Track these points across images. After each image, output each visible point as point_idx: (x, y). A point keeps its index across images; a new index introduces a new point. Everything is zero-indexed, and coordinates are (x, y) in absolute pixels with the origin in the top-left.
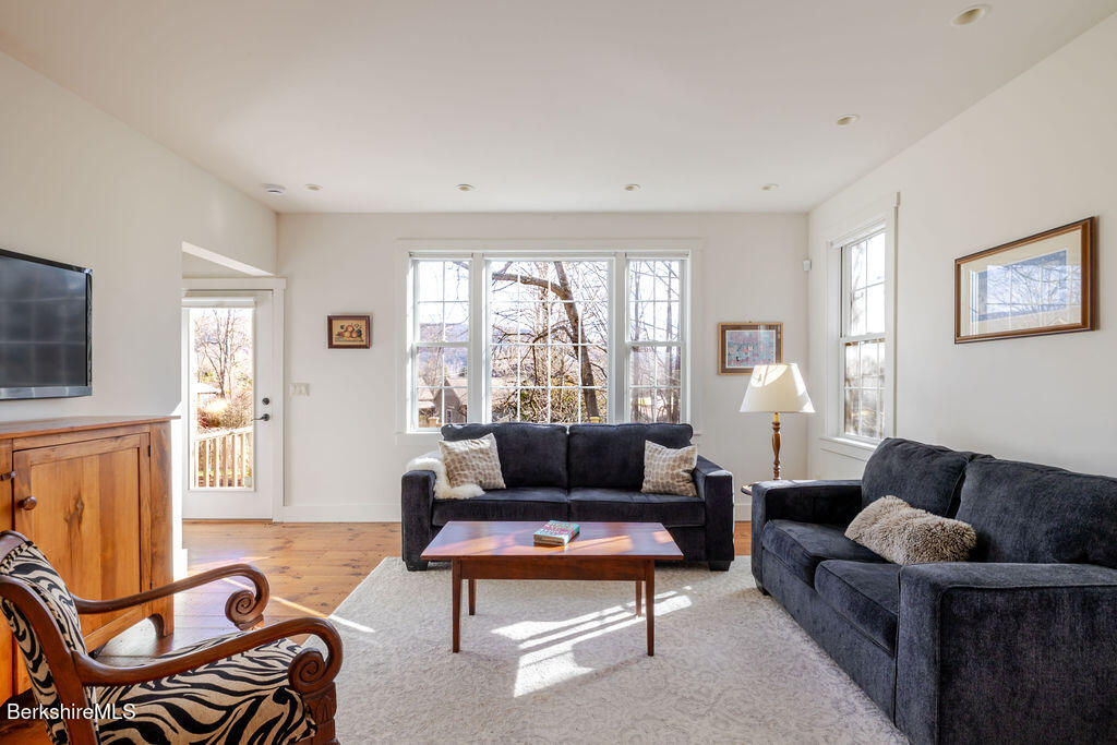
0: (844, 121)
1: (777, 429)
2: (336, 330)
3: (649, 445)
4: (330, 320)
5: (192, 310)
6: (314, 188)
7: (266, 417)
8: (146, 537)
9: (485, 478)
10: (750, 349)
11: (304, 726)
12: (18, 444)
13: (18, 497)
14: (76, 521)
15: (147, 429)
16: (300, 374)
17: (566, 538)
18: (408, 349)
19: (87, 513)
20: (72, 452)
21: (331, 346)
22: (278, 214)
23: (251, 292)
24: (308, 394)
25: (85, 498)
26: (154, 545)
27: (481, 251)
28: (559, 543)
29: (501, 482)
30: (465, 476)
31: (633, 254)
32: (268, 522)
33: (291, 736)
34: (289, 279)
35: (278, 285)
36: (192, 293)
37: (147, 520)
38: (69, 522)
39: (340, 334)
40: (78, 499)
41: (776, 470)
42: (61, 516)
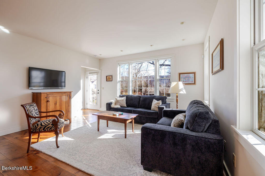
0: (182, 23)
1: (177, 97)
2: (107, 78)
3: (154, 100)
4: (107, 76)
5: (90, 76)
6: (101, 55)
7: (98, 93)
8: (67, 108)
9: (122, 105)
10: (187, 79)
11: (53, 128)
12: (48, 94)
13: (48, 100)
14: (56, 105)
15: (67, 93)
16: (103, 86)
17: (117, 115)
18: (118, 81)
19: (57, 103)
20: (55, 95)
21: (107, 81)
22: (100, 59)
23: (97, 73)
24: (104, 89)
25: (57, 101)
26: (68, 109)
27: (130, 62)
28: (116, 115)
29: (126, 106)
30: (118, 104)
31: (159, 59)
32: (98, 110)
33: (52, 129)
34: (101, 70)
35: (100, 71)
36: (90, 73)
37: (67, 105)
38: (55, 104)
39: (108, 79)
40: (56, 101)
41: (177, 107)
42: (54, 103)
